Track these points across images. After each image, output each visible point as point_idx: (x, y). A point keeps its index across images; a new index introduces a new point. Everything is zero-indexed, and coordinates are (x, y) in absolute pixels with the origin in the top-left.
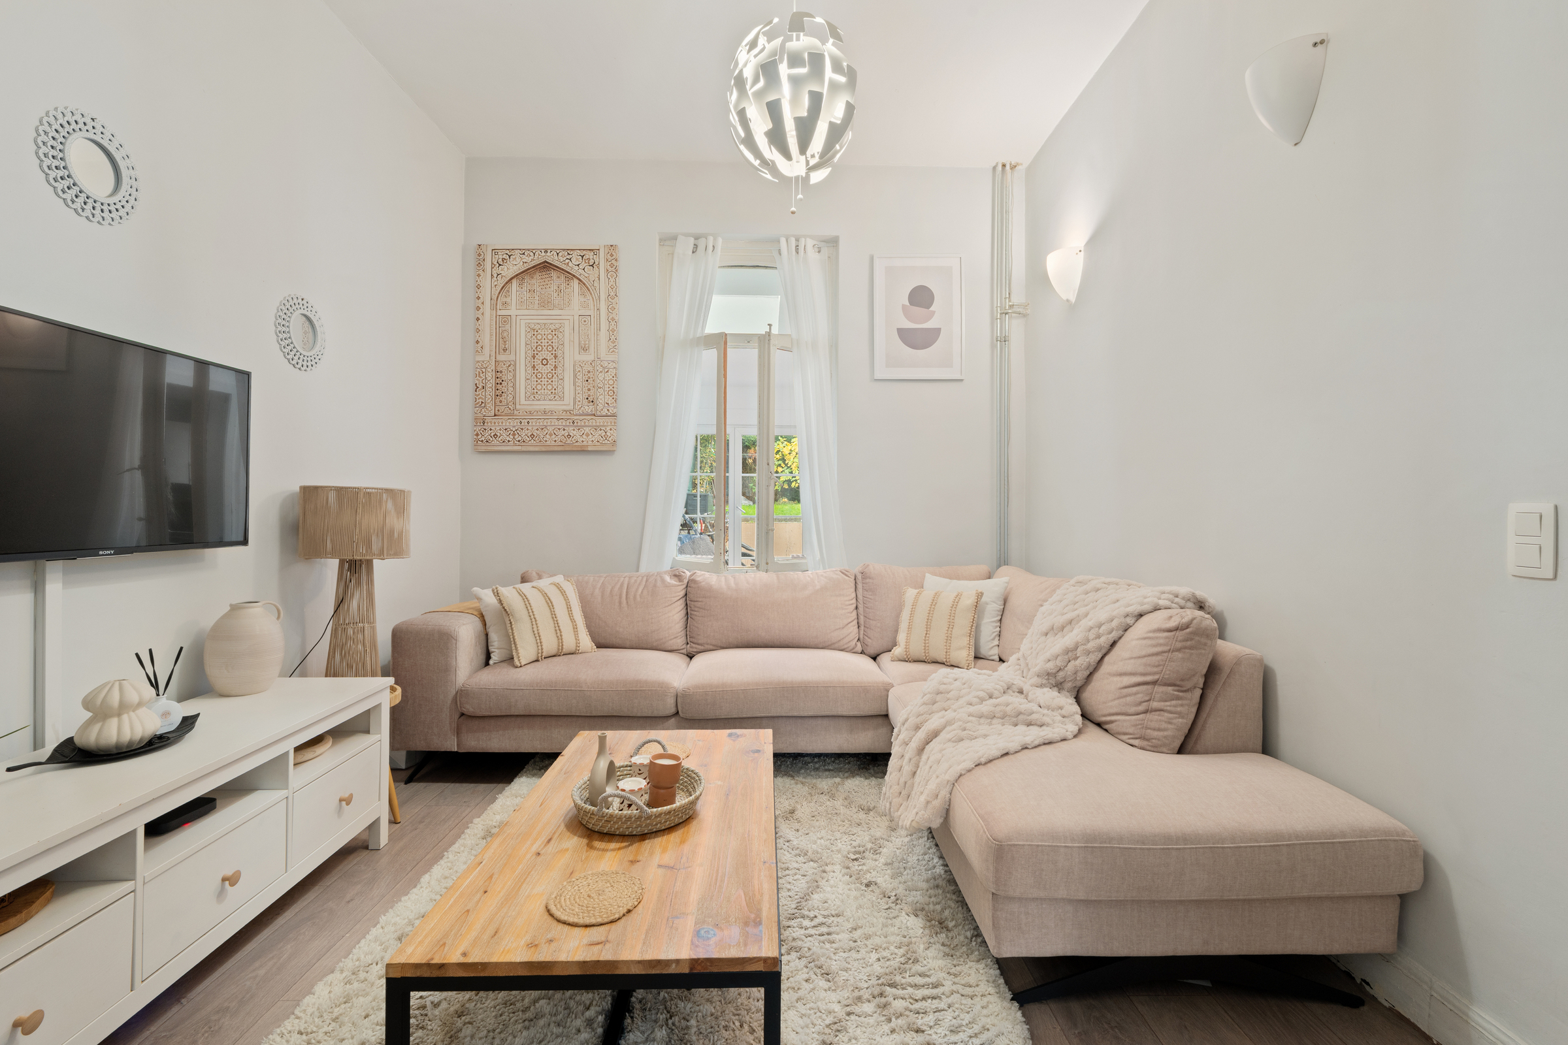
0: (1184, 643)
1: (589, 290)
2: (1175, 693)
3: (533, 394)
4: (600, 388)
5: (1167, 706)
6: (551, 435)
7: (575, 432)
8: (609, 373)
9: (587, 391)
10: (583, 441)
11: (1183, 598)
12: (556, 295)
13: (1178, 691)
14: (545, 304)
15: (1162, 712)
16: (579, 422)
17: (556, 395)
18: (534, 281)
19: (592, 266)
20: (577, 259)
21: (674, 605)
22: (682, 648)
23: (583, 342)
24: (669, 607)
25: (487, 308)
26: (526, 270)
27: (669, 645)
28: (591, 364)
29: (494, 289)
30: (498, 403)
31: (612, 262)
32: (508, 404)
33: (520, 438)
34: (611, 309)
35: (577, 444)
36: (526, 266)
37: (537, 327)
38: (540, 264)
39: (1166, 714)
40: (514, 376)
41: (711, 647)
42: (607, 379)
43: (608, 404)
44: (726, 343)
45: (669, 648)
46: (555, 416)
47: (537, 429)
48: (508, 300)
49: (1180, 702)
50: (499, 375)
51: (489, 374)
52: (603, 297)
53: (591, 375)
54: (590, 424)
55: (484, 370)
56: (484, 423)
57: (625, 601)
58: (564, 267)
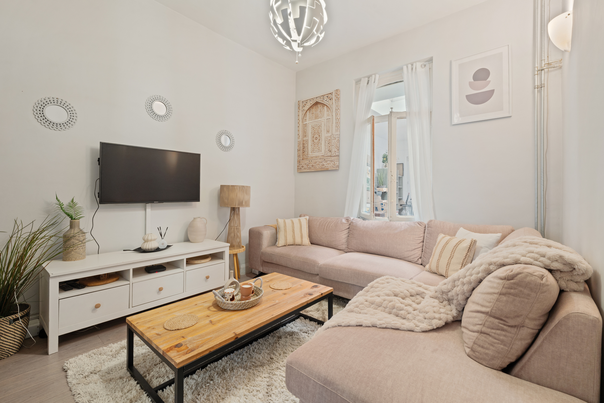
0: (509, 290)
1: (330, 109)
2: (501, 325)
3: (313, 151)
4: (333, 146)
5: (492, 333)
6: (318, 165)
7: (325, 163)
8: (336, 139)
9: (329, 147)
10: (327, 167)
11: (549, 259)
12: (320, 113)
13: (504, 325)
14: (316, 117)
15: (488, 336)
16: (326, 159)
17: (319, 150)
18: (313, 110)
19: (330, 99)
20: (326, 98)
21: (343, 231)
22: (345, 249)
23: (328, 129)
24: (341, 232)
25: (301, 123)
26: (311, 106)
27: (340, 247)
28: (330, 137)
29: (302, 115)
30: (303, 155)
31: (337, 96)
32: (306, 155)
33: (309, 167)
34: (336, 114)
35: (325, 168)
36: (311, 105)
37: (314, 126)
38: (315, 103)
39: (491, 338)
40: (308, 145)
41: (353, 251)
42: (335, 142)
43: (335, 151)
44: (373, 120)
45: (339, 249)
46: (319, 158)
47: (314, 163)
48: (306, 118)
49: (504, 333)
50: (304, 145)
51: (301, 145)
52: (334, 110)
53: (330, 141)
54: (330, 160)
55: (300, 144)
56: (300, 162)
57: (326, 228)
58: (322, 102)
